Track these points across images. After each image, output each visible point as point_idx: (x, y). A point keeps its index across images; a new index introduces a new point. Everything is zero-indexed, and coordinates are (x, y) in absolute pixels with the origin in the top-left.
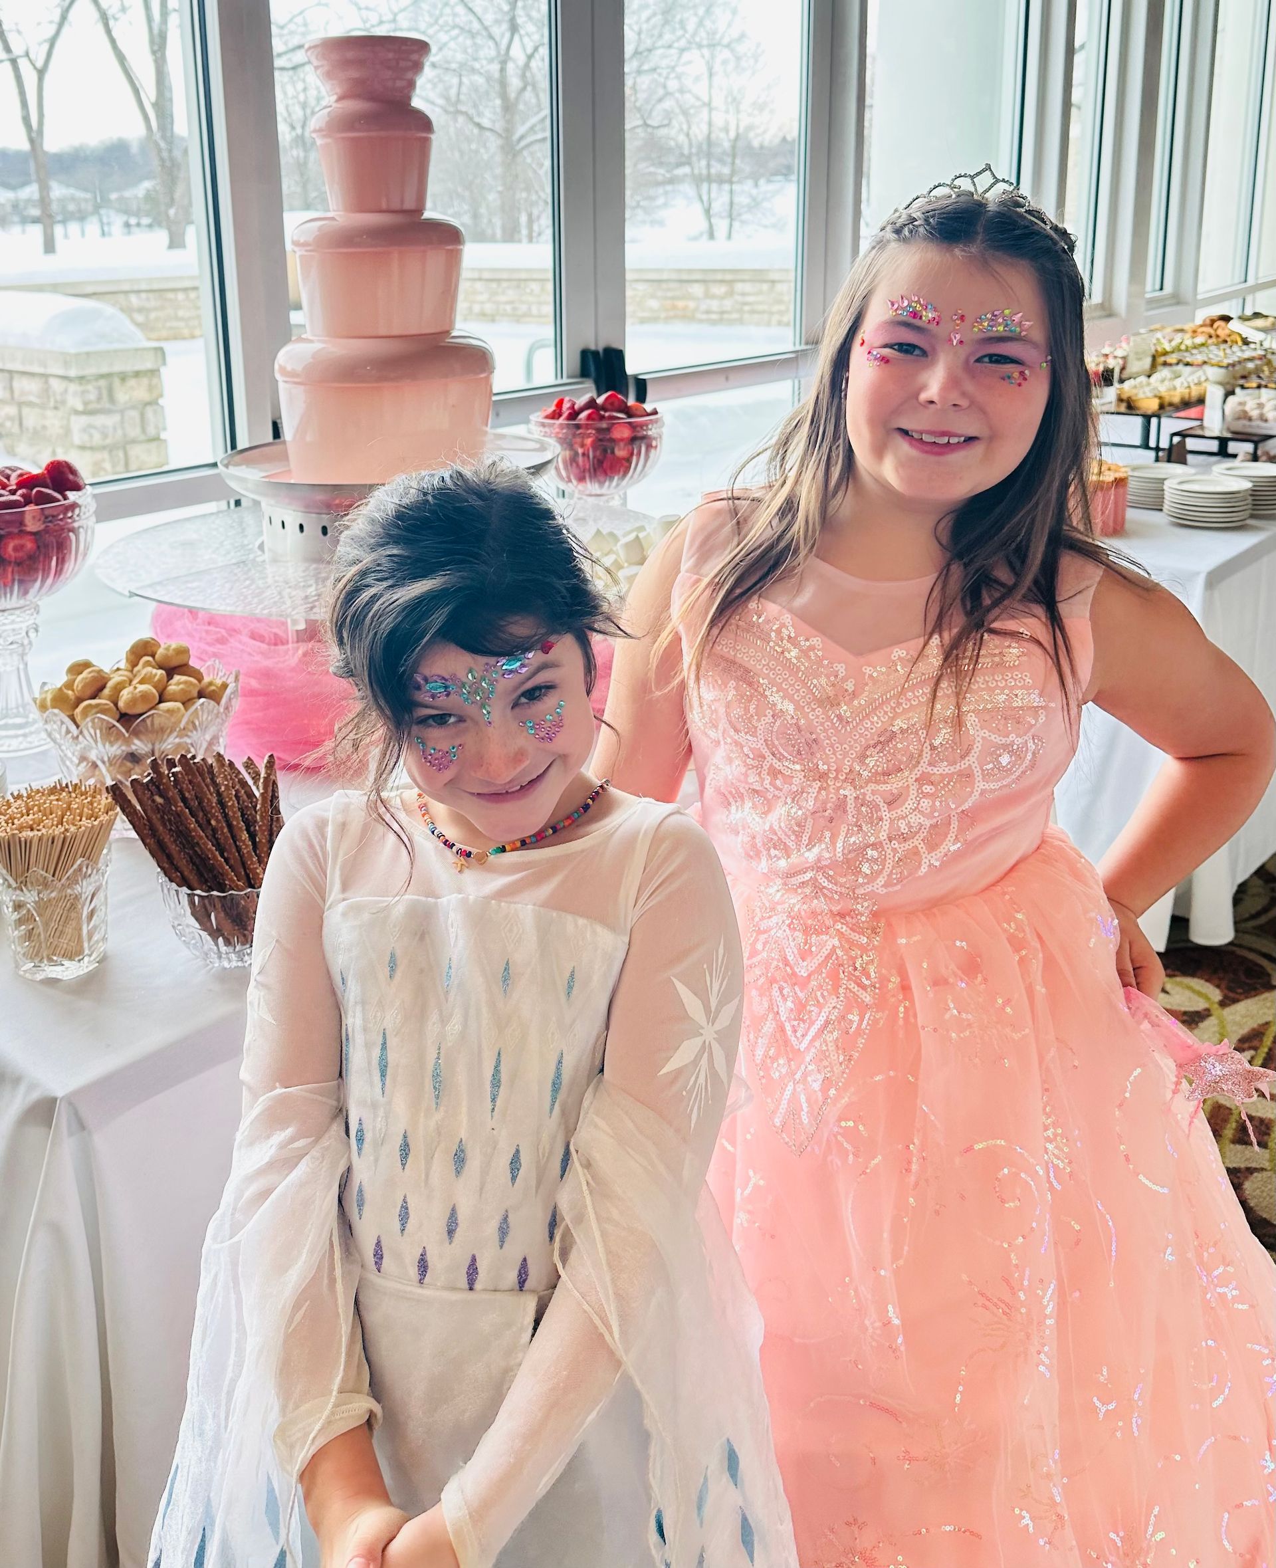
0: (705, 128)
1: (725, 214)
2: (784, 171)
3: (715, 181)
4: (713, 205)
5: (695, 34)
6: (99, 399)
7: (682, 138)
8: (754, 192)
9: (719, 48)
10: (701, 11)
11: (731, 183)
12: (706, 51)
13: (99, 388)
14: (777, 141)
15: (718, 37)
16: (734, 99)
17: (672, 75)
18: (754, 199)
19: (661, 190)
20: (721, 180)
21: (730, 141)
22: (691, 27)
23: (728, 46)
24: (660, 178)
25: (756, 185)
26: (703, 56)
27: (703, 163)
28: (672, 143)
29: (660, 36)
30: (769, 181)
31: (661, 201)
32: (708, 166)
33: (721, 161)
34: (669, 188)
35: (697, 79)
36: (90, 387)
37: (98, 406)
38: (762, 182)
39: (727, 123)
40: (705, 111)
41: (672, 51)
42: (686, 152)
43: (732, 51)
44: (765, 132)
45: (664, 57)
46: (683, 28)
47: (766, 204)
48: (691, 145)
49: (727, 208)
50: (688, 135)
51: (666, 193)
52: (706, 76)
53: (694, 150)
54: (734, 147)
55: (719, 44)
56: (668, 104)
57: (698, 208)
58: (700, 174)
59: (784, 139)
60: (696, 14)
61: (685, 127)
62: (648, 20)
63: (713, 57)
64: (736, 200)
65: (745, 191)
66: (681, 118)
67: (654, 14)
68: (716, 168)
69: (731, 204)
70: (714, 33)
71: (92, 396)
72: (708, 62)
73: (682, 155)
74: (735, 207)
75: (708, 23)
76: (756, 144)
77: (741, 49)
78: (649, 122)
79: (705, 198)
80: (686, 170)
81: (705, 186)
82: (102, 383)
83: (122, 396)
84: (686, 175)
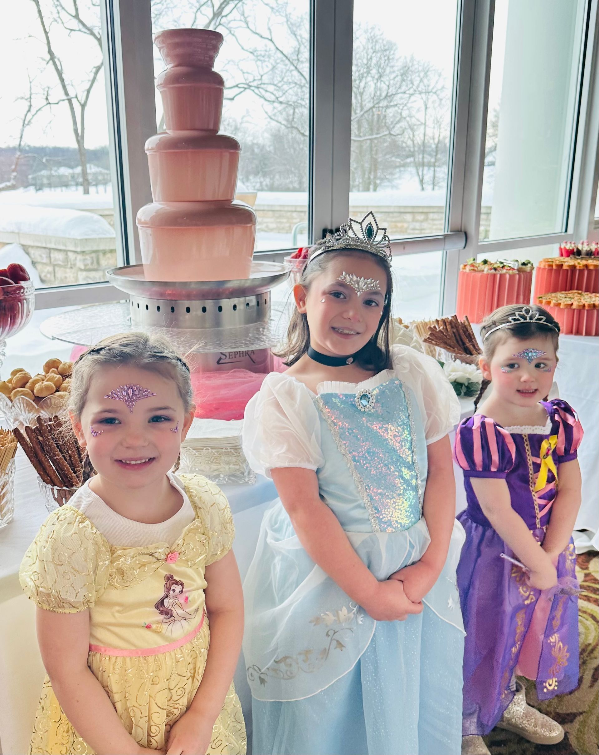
0: (421, 135)
1: (431, 182)
3: (426, 166)
4: (424, 177)
5: (418, 86)
6: (92, 263)
7: (410, 143)
9: (431, 94)
10: (422, 74)
11: (434, 166)
12: (423, 95)
13: (92, 258)
15: (430, 88)
16: (438, 122)
17: (405, 108)
19: (398, 170)
20: (429, 165)
21: (435, 144)
22: (416, 83)
23: (435, 93)
24: (398, 164)
26: (422, 98)
27: (421, 156)
28: (404, 145)
29: (400, 88)
31: (397, 176)
32: (423, 158)
33: (430, 155)
34: (402, 169)
35: (418, 110)
36: (88, 257)
37: (91, 267)
39: (433, 133)
41: (406, 96)
42: (412, 149)
43: (438, 96)
45: (401, 98)
46: (412, 84)
48: (414, 146)
49: (432, 179)
50: (413, 141)
51: (400, 171)
52: (423, 108)
53: (416, 149)
54: (437, 147)
55: (430, 92)
56: (403, 124)
57: (416, 179)
58: (419, 162)
60: (419, 76)
61: (411, 136)
63: (428, 99)
64: (437, 175)
65: (441, 171)
66: (409, 131)
67: (397, 76)
68: (427, 159)
69: (434, 177)
70: (429, 86)
71: (89, 262)
72: (425, 102)
73: (410, 151)
74: (436, 179)
75: (425, 81)
77: (442, 95)
78: (392, 132)
79: (420, 173)
80: (411, 159)
81: (421, 169)
82: (94, 255)
83: (104, 262)
84: (411, 162)
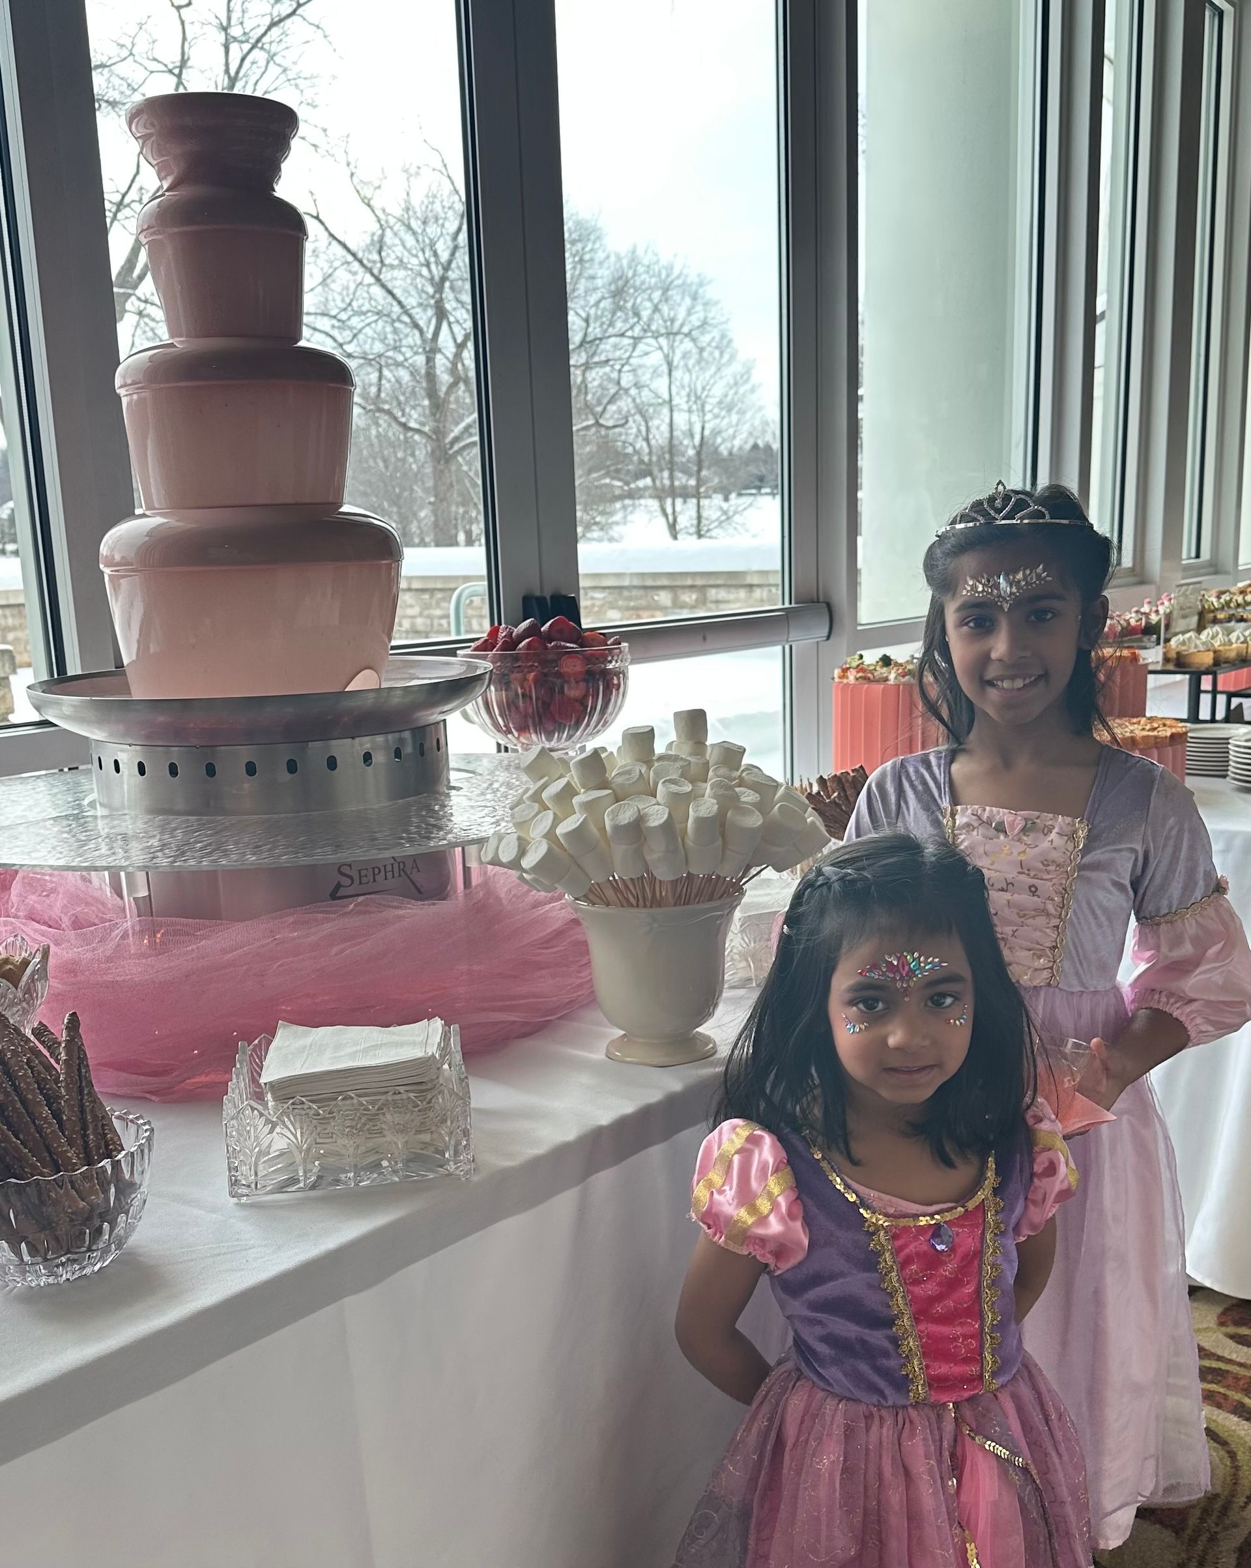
0: (665, 428)
1: (693, 530)
2: (758, 483)
3: (681, 496)
4: (678, 520)
5: (651, 319)
7: (641, 444)
8: (725, 506)
9: (679, 337)
10: (657, 295)
11: (698, 496)
12: (663, 341)
14: (748, 447)
15: (677, 325)
16: (698, 398)
17: (626, 368)
18: (725, 512)
19: (618, 505)
20: (685, 494)
21: (694, 447)
22: (645, 314)
23: (688, 335)
24: (617, 492)
25: (726, 499)
26: (661, 348)
27: (666, 474)
28: (630, 450)
29: (611, 324)
30: (740, 495)
31: (618, 517)
32: (672, 478)
33: (686, 472)
34: (627, 502)
35: (655, 373)
38: (733, 496)
39: (690, 423)
40: (665, 411)
41: (626, 341)
42: (646, 459)
43: (694, 340)
44: (734, 437)
45: (616, 347)
46: (637, 314)
47: (737, 518)
48: (650, 453)
49: (695, 522)
50: (647, 440)
51: (624, 507)
52: (665, 368)
53: (654, 459)
54: (699, 453)
55: (676, 334)
56: (624, 404)
57: (661, 523)
58: (663, 485)
59: (755, 447)
60: (650, 299)
61: (643, 429)
62: (597, 304)
63: (672, 347)
64: (705, 514)
65: (713, 506)
66: (638, 417)
67: (603, 298)
68: (681, 480)
69: (699, 517)
70: (672, 321)
72: (666, 357)
73: (641, 462)
74: (704, 522)
75: (665, 308)
76: (724, 450)
77: (704, 339)
78: (602, 421)
79: (669, 510)
80: (648, 481)
81: (669, 501)
84: (646, 488)
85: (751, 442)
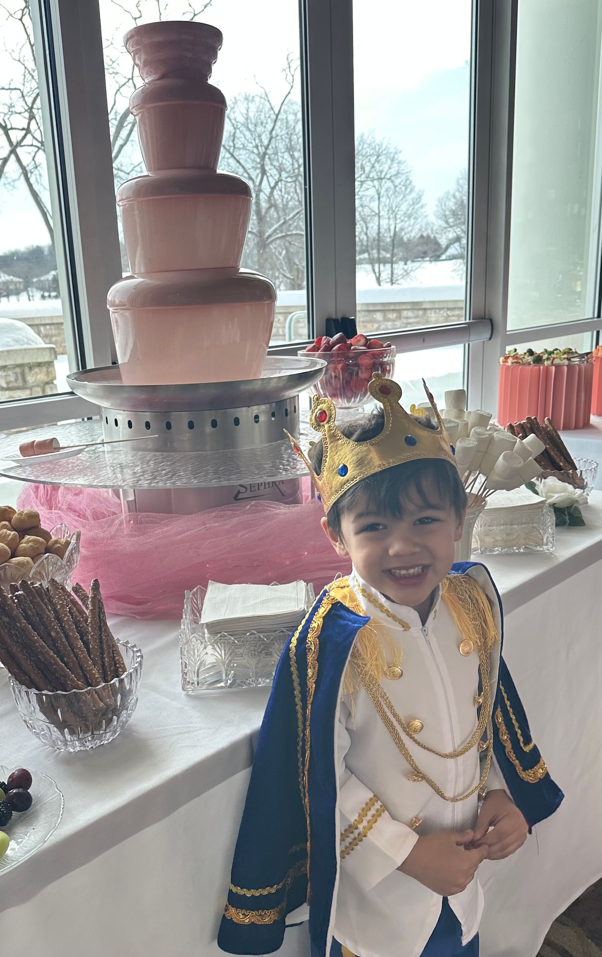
0: (376, 227)
1: (389, 280)
2: (422, 255)
3: (383, 263)
4: (381, 275)
5: (370, 172)
6: (16, 380)
7: (363, 236)
8: (406, 267)
9: (384, 181)
10: (373, 159)
11: (392, 263)
12: (376, 183)
13: (16, 373)
14: (418, 236)
15: (384, 174)
16: (393, 211)
17: (357, 197)
18: (406, 271)
20: (386, 261)
21: (391, 237)
22: (367, 169)
23: (389, 179)
25: (406, 264)
26: (374, 187)
27: (375, 251)
28: (357, 239)
30: (413, 261)
32: (379, 253)
33: (386, 251)
35: (371, 199)
36: (10, 373)
37: (16, 385)
38: (409, 262)
39: (389, 225)
40: (376, 218)
42: (365, 243)
43: (393, 182)
44: (411, 231)
46: (363, 169)
47: (412, 274)
48: (368, 241)
49: (390, 276)
50: (366, 234)
52: (376, 197)
53: (370, 244)
54: (393, 240)
55: (384, 178)
57: (373, 277)
58: (373, 258)
59: (422, 236)
60: (370, 161)
61: (365, 229)
63: (380, 185)
64: (395, 272)
65: (399, 267)
66: (362, 222)
68: (383, 254)
70: (381, 172)
71: (12, 379)
72: (377, 190)
73: (363, 245)
74: (394, 275)
75: (377, 165)
76: (405, 239)
77: (397, 182)
79: (377, 270)
80: (366, 255)
81: (376, 266)
82: (18, 370)
83: (30, 379)
84: (365, 259)
85: (420, 234)
